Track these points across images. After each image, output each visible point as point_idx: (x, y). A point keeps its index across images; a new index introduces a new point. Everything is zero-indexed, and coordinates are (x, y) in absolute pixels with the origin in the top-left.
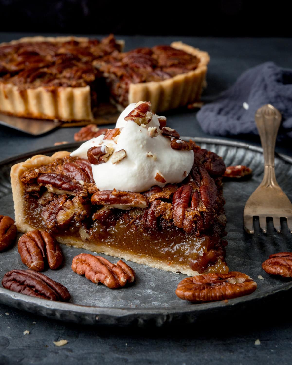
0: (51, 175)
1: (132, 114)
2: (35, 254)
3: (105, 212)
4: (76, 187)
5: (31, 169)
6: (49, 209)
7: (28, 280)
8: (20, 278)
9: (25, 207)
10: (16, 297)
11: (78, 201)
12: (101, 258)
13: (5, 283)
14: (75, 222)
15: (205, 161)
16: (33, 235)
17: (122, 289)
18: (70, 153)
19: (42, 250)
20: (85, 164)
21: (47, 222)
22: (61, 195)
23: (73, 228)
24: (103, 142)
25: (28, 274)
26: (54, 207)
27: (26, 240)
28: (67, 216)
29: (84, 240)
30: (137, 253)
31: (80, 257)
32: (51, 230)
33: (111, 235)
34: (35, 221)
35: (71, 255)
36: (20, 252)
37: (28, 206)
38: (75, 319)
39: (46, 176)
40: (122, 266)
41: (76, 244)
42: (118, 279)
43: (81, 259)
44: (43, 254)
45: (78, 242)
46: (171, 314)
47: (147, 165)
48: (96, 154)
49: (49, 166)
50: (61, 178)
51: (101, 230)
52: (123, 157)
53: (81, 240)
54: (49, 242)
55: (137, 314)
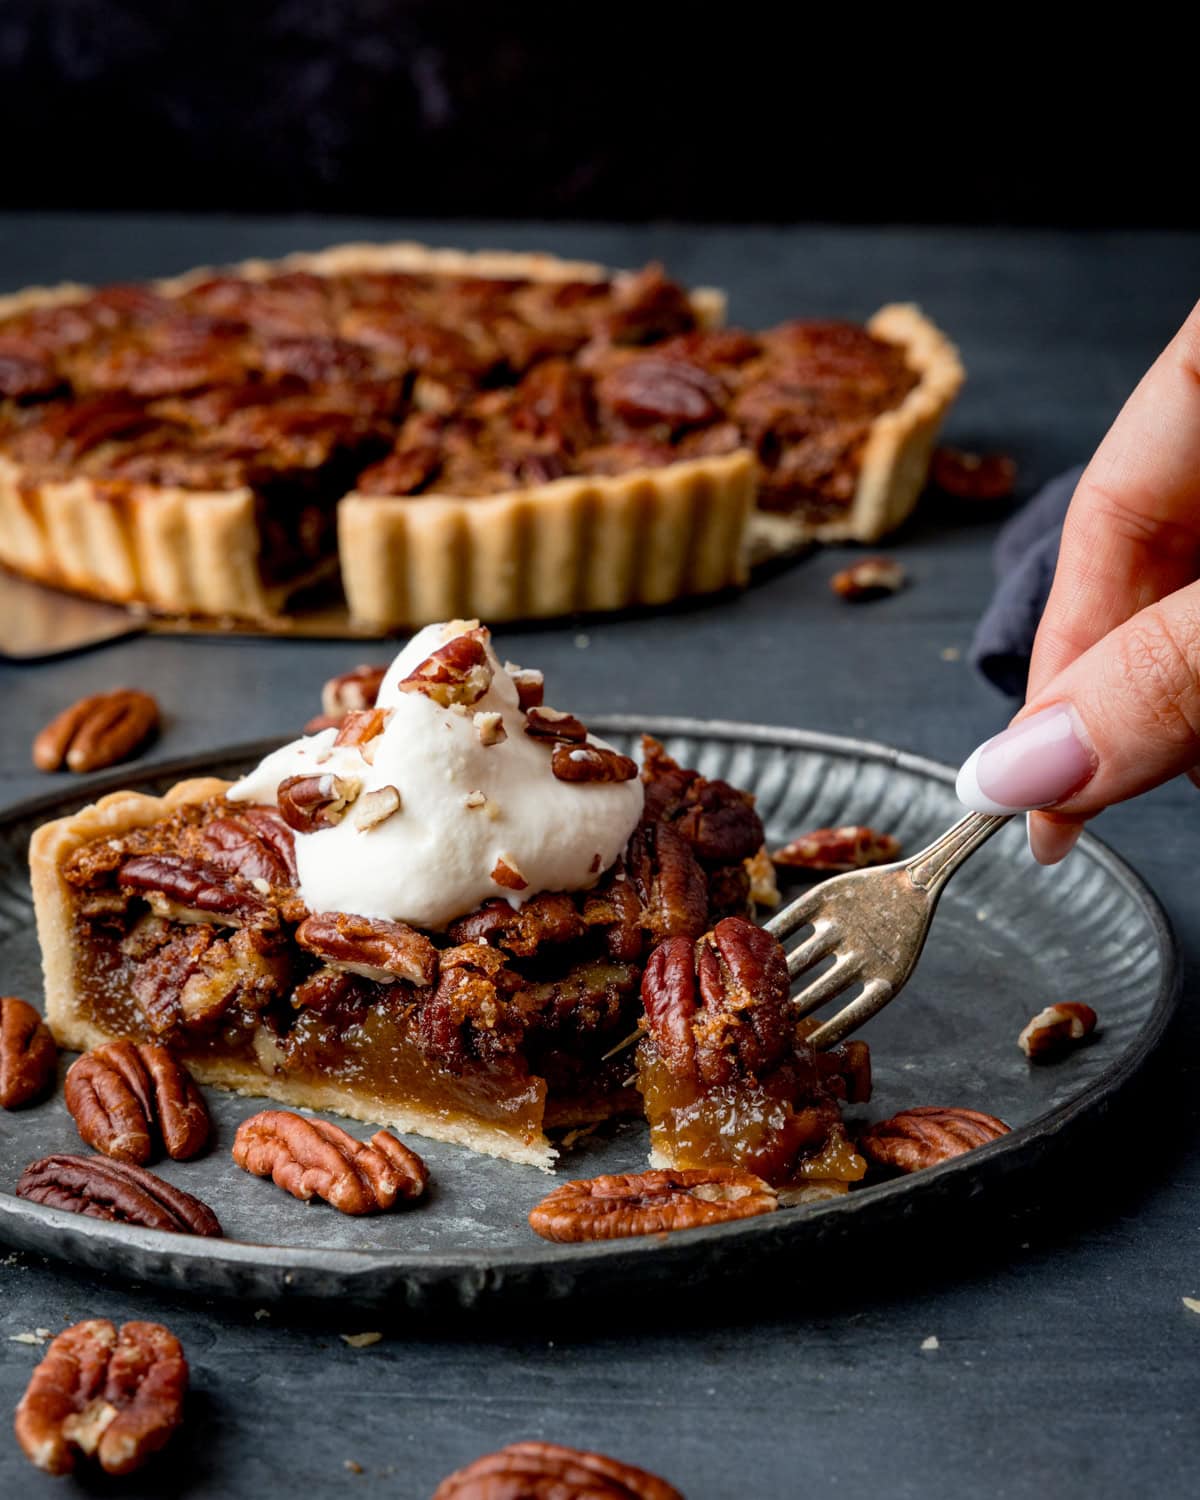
0: (164, 860)
1: (424, 673)
2: (121, 1114)
3: (331, 980)
4: (243, 901)
5: (98, 840)
6: (157, 970)
7: (95, 1182)
8: (69, 1176)
9: (79, 964)
10: (57, 1222)
11: (247, 944)
12: (325, 1125)
13: (25, 1192)
14: (240, 1011)
15: (682, 812)
16: (115, 1057)
17: (384, 1218)
18: (227, 784)
19: (145, 1101)
20: (275, 825)
21: (151, 1015)
22: (193, 926)
23: (235, 1031)
24: (331, 755)
25: (93, 1166)
26: (173, 965)
27: (90, 1071)
28: (214, 992)
29: (271, 1070)
30: (435, 1109)
31: (259, 1123)
32: (165, 1040)
33: (355, 1055)
34: (112, 1011)
35: (234, 1121)
36: (74, 1109)
37: (88, 964)
38: (224, 1281)
39: (144, 862)
40: (387, 1148)
41: (243, 1084)
42: (372, 1187)
43: (262, 1129)
44: (147, 1111)
45: (252, 1078)
46: (500, 1268)
47: (465, 833)
48: (305, 801)
49: (156, 831)
50: (194, 871)
51: (323, 1038)
52: (392, 810)
53: (260, 1070)
54: (165, 1076)
55: (401, 1268)
